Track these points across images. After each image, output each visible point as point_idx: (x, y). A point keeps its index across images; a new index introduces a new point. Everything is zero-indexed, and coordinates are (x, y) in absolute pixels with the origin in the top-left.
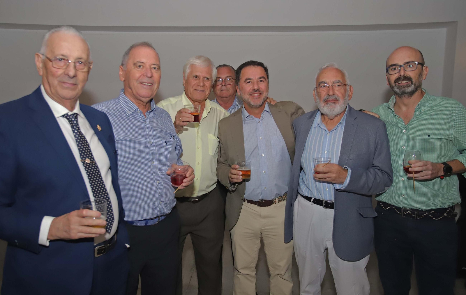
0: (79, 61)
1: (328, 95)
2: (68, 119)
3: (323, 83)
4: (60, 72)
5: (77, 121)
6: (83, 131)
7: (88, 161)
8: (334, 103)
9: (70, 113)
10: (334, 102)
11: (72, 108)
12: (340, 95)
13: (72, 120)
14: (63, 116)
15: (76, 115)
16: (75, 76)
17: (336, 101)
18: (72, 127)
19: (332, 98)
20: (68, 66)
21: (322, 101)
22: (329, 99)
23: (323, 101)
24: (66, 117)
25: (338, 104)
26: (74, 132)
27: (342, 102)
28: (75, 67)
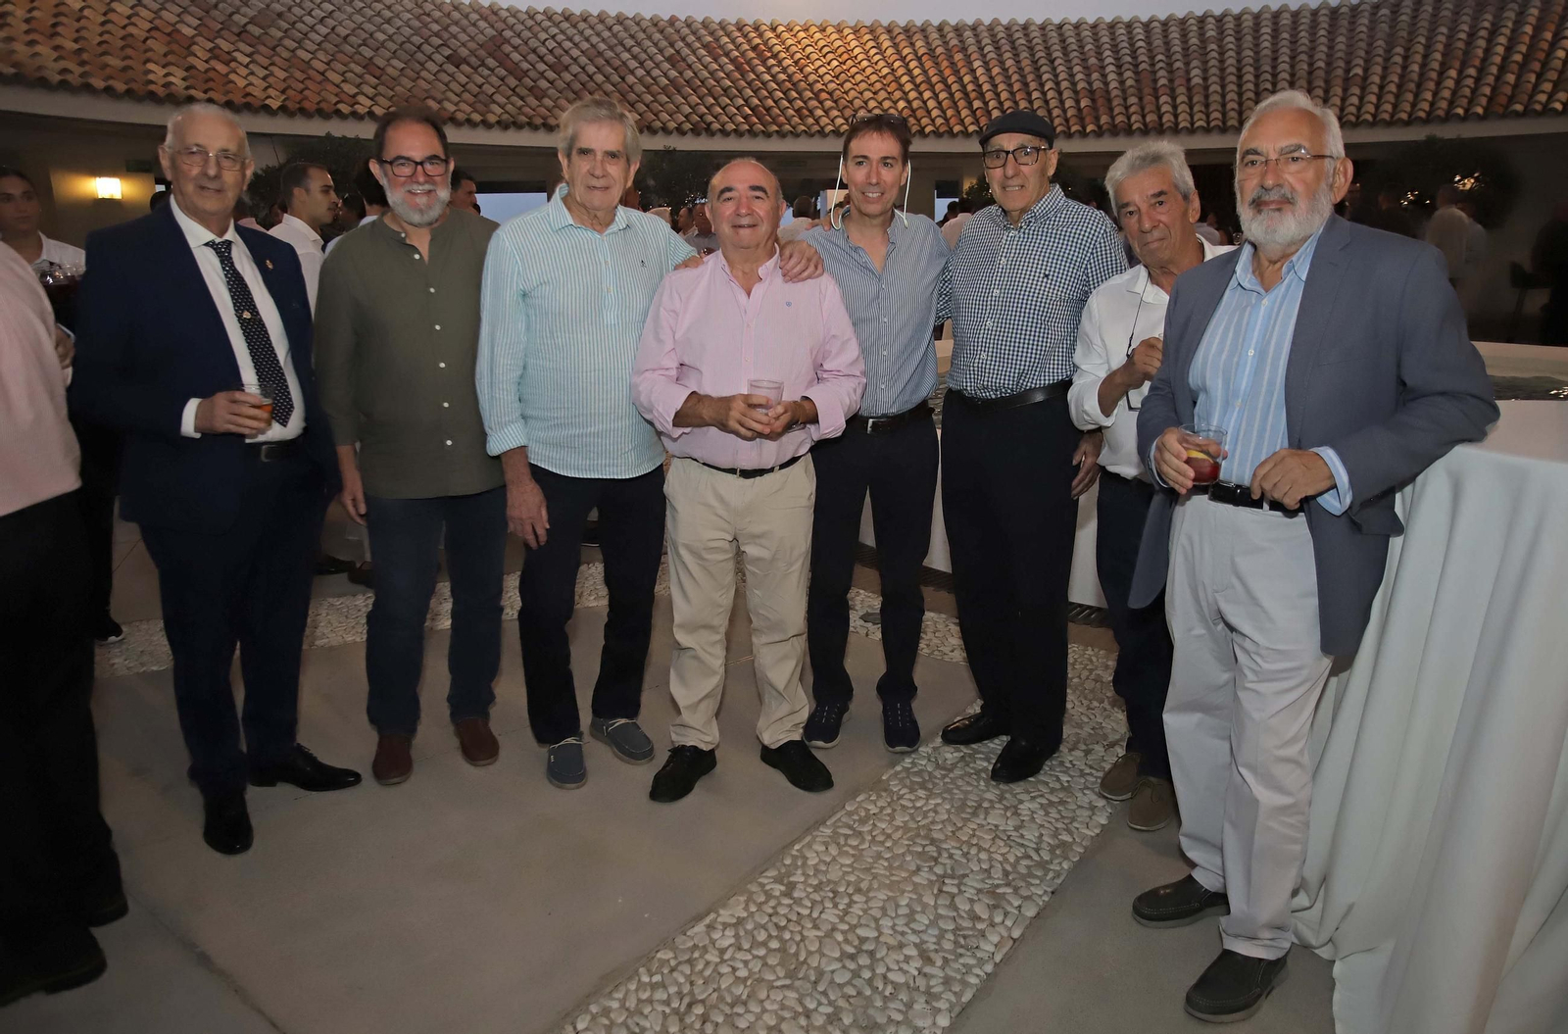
0: (224, 153)
1: (1263, 187)
2: (214, 249)
3: (1252, 154)
4: (195, 171)
5: (230, 253)
6: (238, 266)
7: (247, 315)
8: (1279, 210)
9: (218, 240)
10: (1278, 207)
11: (222, 232)
12: (1299, 188)
13: (223, 251)
14: (207, 244)
15: (229, 244)
16: (217, 177)
17: (1286, 202)
18: (222, 262)
19: (1274, 196)
20: (206, 160)
21: (1247, 206)
22: (1263, 199)
23: (1250, 205)
24: (212, 246)
25: (1290, 213)
26: (224, 269)
27: (1303, 207)
28: (218, 164)
